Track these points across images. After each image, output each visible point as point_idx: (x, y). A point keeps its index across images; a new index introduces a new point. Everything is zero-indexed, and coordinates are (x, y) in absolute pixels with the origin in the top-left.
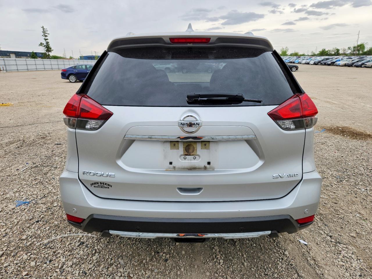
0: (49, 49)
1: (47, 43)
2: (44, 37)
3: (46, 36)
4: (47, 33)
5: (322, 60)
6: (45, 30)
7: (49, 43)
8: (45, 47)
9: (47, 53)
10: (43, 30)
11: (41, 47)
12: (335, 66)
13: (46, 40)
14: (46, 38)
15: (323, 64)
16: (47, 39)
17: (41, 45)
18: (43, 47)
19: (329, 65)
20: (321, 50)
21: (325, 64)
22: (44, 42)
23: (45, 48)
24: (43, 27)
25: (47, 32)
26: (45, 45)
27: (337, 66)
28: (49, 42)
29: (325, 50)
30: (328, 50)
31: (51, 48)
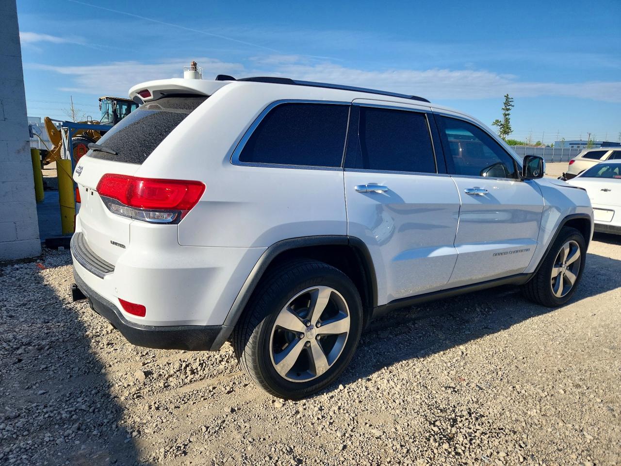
0: (506, 129)
1: (507, 120)
2: (503, 112)
3: (508, 110)
4: (510, 105)
6: (510, 100)
7: (509, 120)
8: (501, 126)
9: (502, 135)
10: (507, 100)
11: (495, 126)
13: (506, 115)
14: (507, 113)
16: (509, 114)
17: (496, 124)
18: (499, 127)
22: (502, 120)
23: (501, 128)
24: (507, 97)
25: (511, 103)
26: (503, 123)
31: (509, 129)
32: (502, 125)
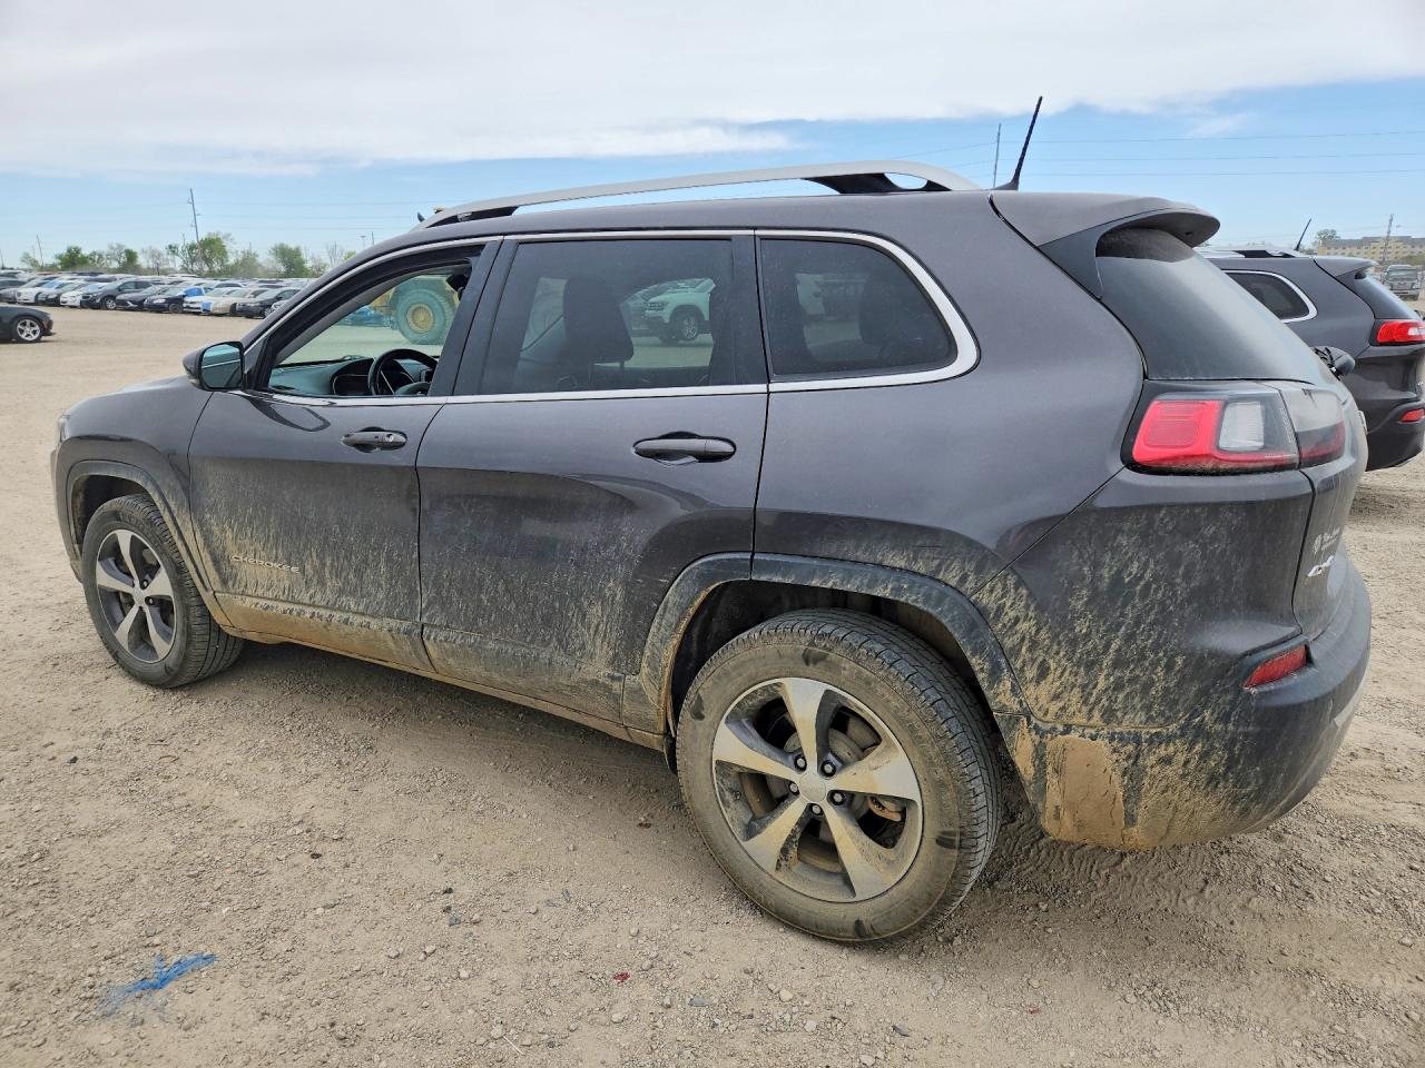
5: (120, 290)
12: (184, 313)
15: (131, 305)
19: (159, 309)
20: (63, 251)
21: (140, 306)
27: (198, 314)
29: (78, 251)
30: (94, 253)
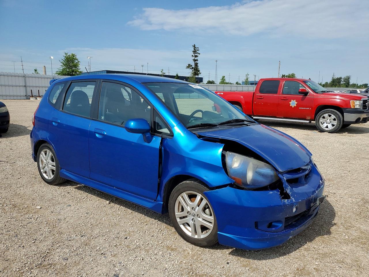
0: (196, 71)
1: (196, 65)
2: (193, 58)
3: (196, 56)
4: (197, 53)
6: (196, 49)
9: (194, 76)
10: (194, 49)
11: (188, 69)
13: (195, 60)
14: (196, 59)
16: (197, 60)
17: (189, 67)
18: (191, 70)
22: (193, 64)
23: (193, 71)
24: (194, 46)
25: (198, 51)
26: (193, 66)
28: (198, 64)
31: (199, 71)
32: (193, 68)
